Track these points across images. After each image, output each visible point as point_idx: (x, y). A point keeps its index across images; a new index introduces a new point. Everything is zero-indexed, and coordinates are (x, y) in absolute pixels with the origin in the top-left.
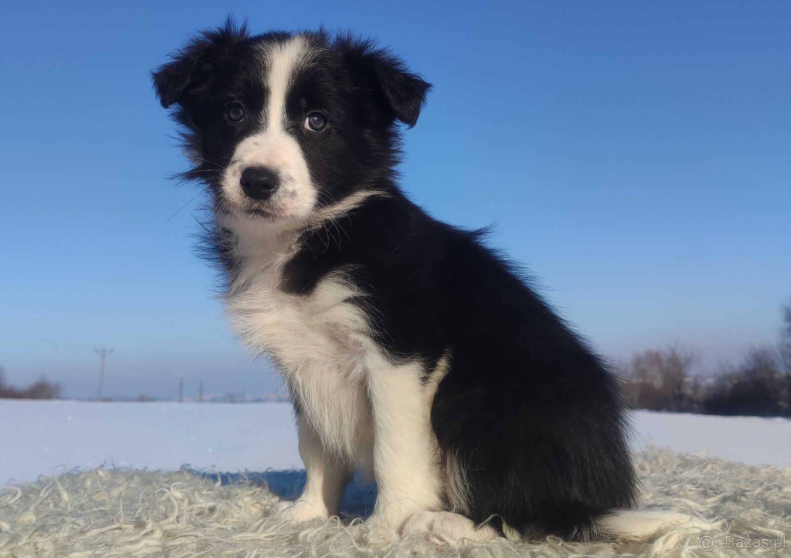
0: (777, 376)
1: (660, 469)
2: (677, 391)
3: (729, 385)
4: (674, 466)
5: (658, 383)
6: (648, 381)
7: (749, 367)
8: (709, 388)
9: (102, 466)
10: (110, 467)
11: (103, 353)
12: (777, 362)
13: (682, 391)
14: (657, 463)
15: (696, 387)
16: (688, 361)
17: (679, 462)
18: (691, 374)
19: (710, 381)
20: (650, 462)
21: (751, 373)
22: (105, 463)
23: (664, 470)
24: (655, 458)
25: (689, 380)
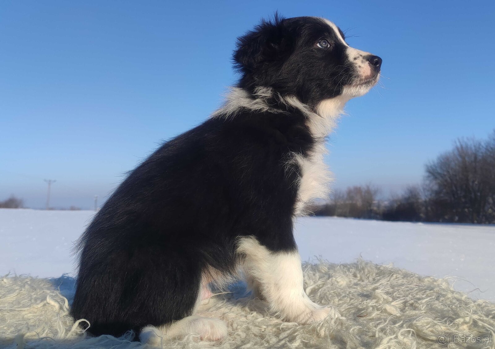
0: (420, 201)
1: (366, 277)
2: (369, 208)
3: (396, 205)
4: (374, 275)
5: (359, 203)
6: (354, 202)
7: (407, 196)
8: (385, 207)
9: (7, 275)
10: (14, 276)
11: (50, 182)
12: (421, 194)
13: (372, 208)
14: (364, 273)
15: (379, 206)
16: (376, 192)
17: (376, 271)
18: (377, 199)
19: (386, 203)
20: (360, 272)
21: (407, 199)
22: (10, 273)
23: (368, 278)
24: (363, 269)
25: (375, 202)
